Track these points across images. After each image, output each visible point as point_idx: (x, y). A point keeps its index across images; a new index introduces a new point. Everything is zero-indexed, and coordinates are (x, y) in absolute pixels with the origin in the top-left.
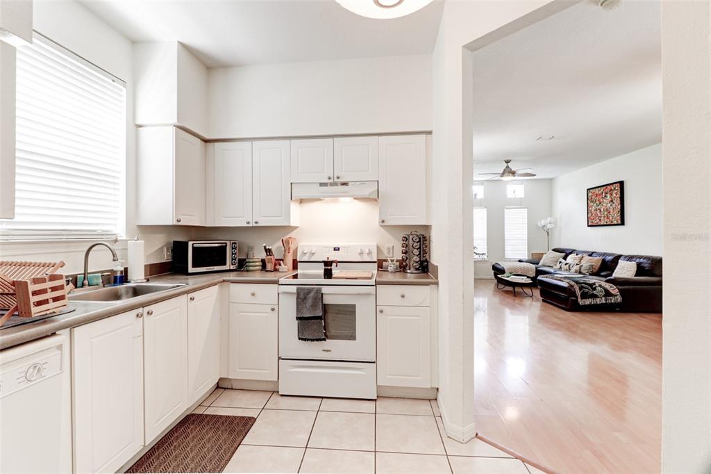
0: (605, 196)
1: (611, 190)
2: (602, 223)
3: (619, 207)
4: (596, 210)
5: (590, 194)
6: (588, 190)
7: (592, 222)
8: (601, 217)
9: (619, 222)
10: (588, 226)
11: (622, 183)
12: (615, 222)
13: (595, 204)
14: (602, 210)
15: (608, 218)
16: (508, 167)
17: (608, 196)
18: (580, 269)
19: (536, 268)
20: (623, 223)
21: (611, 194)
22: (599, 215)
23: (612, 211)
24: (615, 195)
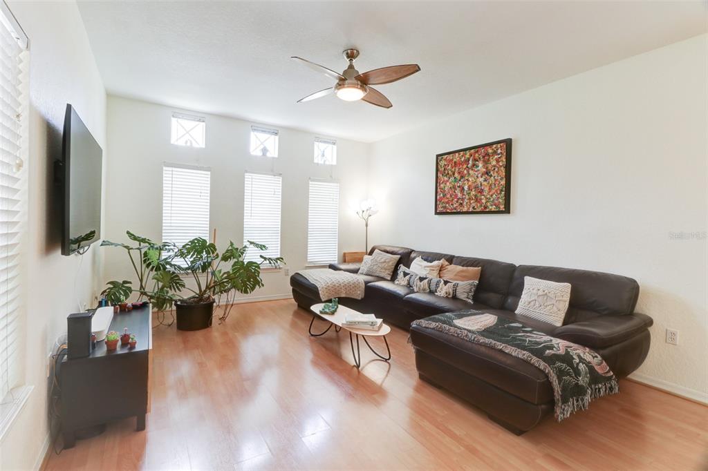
0: (474, 165)
1: (487, 154)
2: (465, 209)
3: (503, 182)
4: (454, 187)
5: (443, 163)
6: (438, 156)
7: (445, 207)
8: (463, 199)
9: (502, 207)
10: (437, 213)
11: (508, 143)
12: (493, 208)
13: (452, 179)
14: (466, 188)
15: (477, 200)
16: (351, 67)
17: (481, 165)
18: (455, 291)
19: (366, 283)
20: (507, 210)
21: (486, 162)
22: (460, 195)
23: (486, 189)
24: (494, 163)
